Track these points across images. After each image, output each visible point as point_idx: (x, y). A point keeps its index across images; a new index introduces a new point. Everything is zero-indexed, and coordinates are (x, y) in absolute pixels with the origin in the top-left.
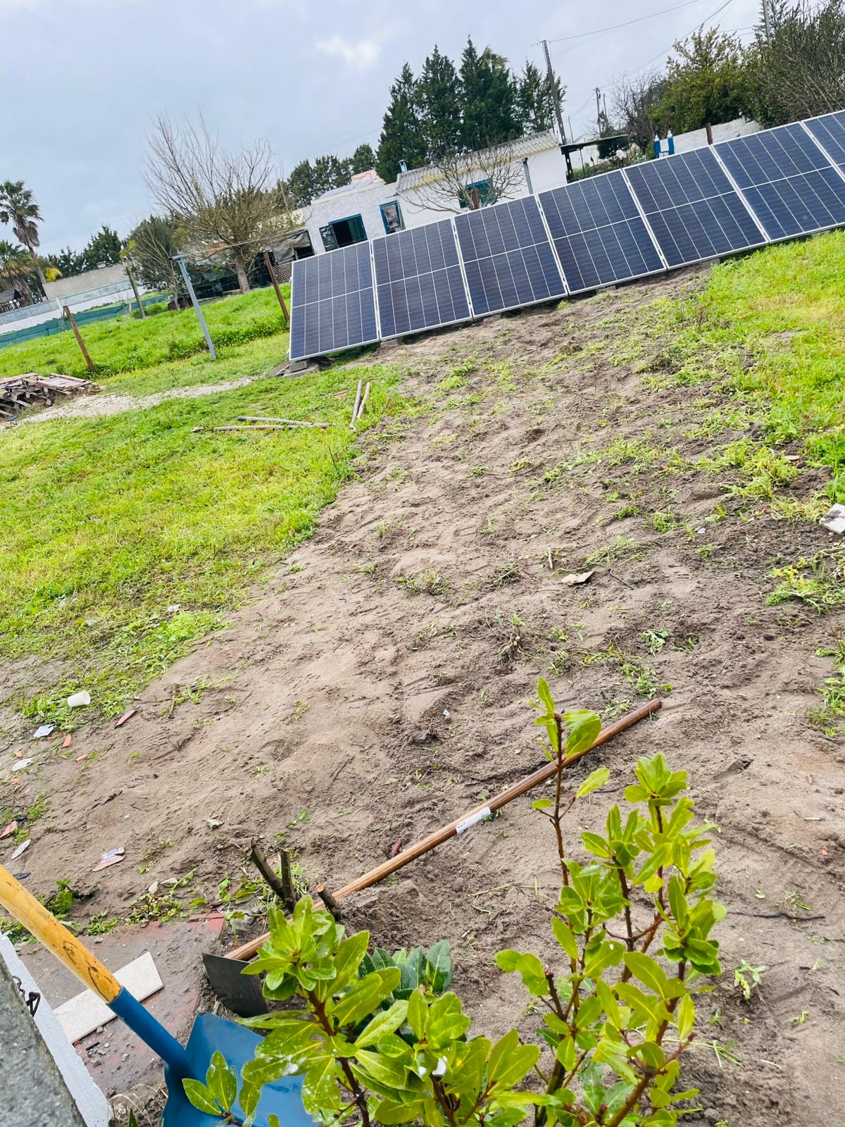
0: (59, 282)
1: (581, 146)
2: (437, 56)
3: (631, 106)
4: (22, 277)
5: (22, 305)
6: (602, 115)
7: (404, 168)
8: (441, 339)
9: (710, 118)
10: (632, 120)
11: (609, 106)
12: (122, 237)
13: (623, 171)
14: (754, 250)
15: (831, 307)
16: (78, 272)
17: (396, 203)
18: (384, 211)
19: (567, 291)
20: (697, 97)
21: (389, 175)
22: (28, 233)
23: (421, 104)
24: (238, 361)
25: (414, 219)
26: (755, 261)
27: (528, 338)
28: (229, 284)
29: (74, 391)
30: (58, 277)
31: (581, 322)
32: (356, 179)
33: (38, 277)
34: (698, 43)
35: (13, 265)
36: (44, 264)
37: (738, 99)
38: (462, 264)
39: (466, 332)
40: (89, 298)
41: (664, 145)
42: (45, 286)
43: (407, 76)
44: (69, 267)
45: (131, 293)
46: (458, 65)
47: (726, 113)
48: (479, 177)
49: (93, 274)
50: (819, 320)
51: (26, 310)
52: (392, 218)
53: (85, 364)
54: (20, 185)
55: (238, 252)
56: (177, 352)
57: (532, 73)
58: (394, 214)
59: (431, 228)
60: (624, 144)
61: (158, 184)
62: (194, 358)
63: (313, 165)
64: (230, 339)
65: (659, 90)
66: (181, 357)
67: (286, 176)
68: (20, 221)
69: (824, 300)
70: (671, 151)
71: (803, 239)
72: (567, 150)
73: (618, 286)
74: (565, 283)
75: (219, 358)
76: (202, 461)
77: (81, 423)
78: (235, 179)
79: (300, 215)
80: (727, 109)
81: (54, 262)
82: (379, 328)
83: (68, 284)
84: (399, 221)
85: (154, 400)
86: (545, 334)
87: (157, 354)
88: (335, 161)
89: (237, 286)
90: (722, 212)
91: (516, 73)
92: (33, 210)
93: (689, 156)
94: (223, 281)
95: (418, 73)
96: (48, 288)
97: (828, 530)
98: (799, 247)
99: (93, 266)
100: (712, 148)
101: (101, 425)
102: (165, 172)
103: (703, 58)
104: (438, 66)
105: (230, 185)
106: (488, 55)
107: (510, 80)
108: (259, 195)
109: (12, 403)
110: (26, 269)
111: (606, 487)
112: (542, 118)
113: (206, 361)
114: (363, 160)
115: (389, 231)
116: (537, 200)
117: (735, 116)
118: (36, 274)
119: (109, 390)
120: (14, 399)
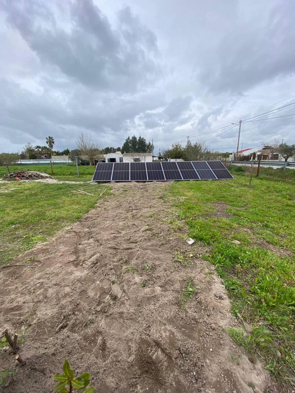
0: (55, 156)
1: (156, 157)
2: (134, 136)
3: (164, 152)
4: (48, 154)
5: (46, 158)
6: (159, 153)
7: (125, 153)
8: (123, 183)
9: (176, 157)
10: (164, 155)
11: (161, 152)
12: (70, 151)
13: (161, 162)
14: (180, 181)
15: (192, 194)
16: (60, 155)
17: (122, 158)
18: (120, 158)
19: (148, 180)
20: (174, 153)
21: (123, 153)
22: (51, 146)
23: (130, 143)
24: (83, 178)
25: (125, 161)
26: (180, 182)
27: (139, 187)
28: (88, 164)
29: (47, 177)
30: (55, 155)
31: (149, 186)
32: (117, 152)
33: (51, 155)
34: (176, 146)
35: (46, 151)
36: (53, 152)
37: (181, 156)
38: (130, 171)
39: (128, 183)
40: (60, 160)
41: (169, 160)
42: (52, 156)
43: (129, 138)
44: (58, 154)
45: (68, 161)
46: (138, 139)
47: (179, 158)
48: (138, 157)
49: (62, 156)
50: (190, 196)
51: (47, 160)
52: (121, 159)
53: (52, 172)
54: (52, 138)
55: (91, 159)
56: (71, 174)
57: (150, 143)
58: (122, 160)
59: (126, 163)
60: (162, 158)
61: (78, 144)
62: (75, 176)
63: (110, 148)
64: (83, 174)
65: (169, 151)
66: (72, 175)
67: (104, 148)
68: (50, 144)
69: (191, 192)
70: (170, 161)
71: (189, 180)
72: (153, 157)
73: (157, 181)
74: (148, 178)
75: (79, 177)
76: (64, 198)
77: (43, 184)
78: (93, 146)
79: (105, 155)
80: (179, 157)
81: (55, 152)
82: (111, 179)
83: (56, 157)
84: (122, 161)
85: (61, 182)
86: (142, 187)
87: (67, 173)
88: (113, 148)
89: (89, 165)
90: (176, 173)
91: (147, 142)
92: (53, 142)
93: (172, 163)
94: (87, 163)
95: (131, 138)
96: (52, 157)
97: (188, 243)
98: (188, 182)
99: (63, 155)
100: (176, 162)
101: (48, 185)
102: (80, 142)
103: (177, 148)
104: (134, 138)
105: (92, 147)
106: (143, 138)
107: (146, 144)
108: (98, 150)
109: (32, 177)
110: (49, 152)
111: (145, 222)
112: (150, 151)
113: (77, 177)
114: (119, 149)
115: (120, 162)
116: (146, 163)
117: (180, 158)
118: (51, 154)
119: (54, 178)
120: (33, 176)
